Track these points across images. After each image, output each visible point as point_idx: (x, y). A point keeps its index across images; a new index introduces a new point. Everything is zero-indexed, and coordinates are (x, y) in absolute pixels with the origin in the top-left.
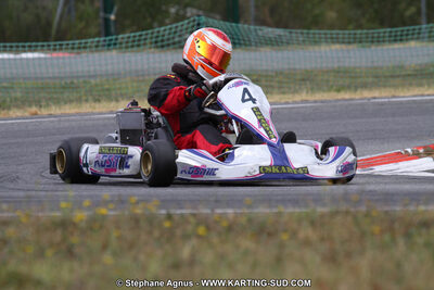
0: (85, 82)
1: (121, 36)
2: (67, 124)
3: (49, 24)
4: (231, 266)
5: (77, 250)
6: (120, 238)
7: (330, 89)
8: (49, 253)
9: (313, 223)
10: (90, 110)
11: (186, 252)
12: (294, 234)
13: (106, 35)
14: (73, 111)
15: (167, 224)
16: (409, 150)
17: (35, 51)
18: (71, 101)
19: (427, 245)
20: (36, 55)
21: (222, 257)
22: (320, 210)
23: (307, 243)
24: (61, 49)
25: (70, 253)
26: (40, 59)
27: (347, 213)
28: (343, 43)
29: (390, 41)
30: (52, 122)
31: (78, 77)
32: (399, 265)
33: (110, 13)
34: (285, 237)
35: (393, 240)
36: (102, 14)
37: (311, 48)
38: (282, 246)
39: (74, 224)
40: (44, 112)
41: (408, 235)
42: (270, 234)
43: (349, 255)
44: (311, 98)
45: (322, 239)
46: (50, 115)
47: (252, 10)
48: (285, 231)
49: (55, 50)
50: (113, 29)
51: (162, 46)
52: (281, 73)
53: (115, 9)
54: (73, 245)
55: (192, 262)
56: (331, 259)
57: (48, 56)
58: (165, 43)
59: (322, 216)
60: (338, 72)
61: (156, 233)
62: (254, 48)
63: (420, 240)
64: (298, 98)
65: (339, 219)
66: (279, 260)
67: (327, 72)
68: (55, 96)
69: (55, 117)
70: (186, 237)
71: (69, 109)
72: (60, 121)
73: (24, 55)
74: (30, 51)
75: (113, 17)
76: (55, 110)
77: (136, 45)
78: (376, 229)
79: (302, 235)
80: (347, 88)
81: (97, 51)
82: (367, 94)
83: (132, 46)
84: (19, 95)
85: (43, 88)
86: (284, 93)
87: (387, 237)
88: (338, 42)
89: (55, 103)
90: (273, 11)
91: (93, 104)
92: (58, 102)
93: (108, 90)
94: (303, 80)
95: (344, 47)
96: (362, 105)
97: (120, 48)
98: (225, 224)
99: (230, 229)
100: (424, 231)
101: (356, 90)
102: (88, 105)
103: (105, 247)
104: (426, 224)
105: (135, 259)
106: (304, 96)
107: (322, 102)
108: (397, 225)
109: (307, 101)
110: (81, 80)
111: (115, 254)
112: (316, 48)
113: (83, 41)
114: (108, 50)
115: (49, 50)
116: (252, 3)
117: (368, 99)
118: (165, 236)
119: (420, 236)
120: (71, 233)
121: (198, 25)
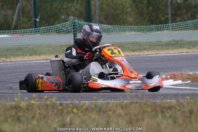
0: (25, 48)
1: (41, 28)
2: (18, 65)
5: (21, 119)
6: (39, 113)
7: (130, 50)
8: (9, 120)
9: (122, 108)
10: (28, 59)
11: (68, 120)
12: (114, 112)
13: (35, 27)
14: (21, 60)
15: (60, 107)
16: (163, 76)
17: (5, 34)
18: (20, 55)
19: (171, 117)
20: (5, 36)
21: (83, 122)
22: (126, 101)
23: (120, 115)
24: (16, 33)
25: (19, 120)
26: (7, 38)
27: (137, 103)
28: (136, 31)
29: (156, 31)
30: (12, 64)
31: (22, 46)
32: (159, 125)
33: (37, 18)
35: (157, 114)
36: (33, 19)
37: (122, 33)
38: (109, 117)
39: (20, 108)
40: (8, 60)
41: (162, 112)
42: (104, 112)
43: (137, 120)
45: (126, 114)
46: (11, 61)
47: (97, 18)
48: (110, 110)
49: (13, 34)
50: (38, 25)
51: (59, 32)
53: (39, 17)
54: (20, 116)
57: (10, 36)
58: (60, 31)
59: (127, 104)
61: (55, 111)
63: (168, 115)
65: (133, 105)
66: (108, 124)
67: (128, 43)
68: (13, 53)
69: (13, 62)
70: (68, 113)
71: (19, 59)
72: (15, 64)
74: (3, 34)
75: (38, 20)
76: (13, 59)
77: (48, 32)
78: (149, 110)
79: (117, 112)
80: (138, 50)
81: (31, 34)
82: (146, 53)
83: (47, 32)
85: (7, 50)
87: (154, 113)
88: (134, 31)
90: (106, 18)
91: (29, 57)
92: (14, 56)
93: (36, 51)
95: (136, 33)
96: (144, 57)
97: (41, 33)
98: (85, 107)
99: (87, 109)
100: (169, 111)
101: (141, 50)
102: (27, 57)
103: (33, 117)
104: (170, 108)
105: (47, 122)
111: (38, 120)
112: (124, 33)
114: (36, 34)
115: (11, 34)
116: (97, 14)
117: (147, 55)
118: (59, 112)
119: (168, 113)
120: (19, 111)
121: (74, 23)
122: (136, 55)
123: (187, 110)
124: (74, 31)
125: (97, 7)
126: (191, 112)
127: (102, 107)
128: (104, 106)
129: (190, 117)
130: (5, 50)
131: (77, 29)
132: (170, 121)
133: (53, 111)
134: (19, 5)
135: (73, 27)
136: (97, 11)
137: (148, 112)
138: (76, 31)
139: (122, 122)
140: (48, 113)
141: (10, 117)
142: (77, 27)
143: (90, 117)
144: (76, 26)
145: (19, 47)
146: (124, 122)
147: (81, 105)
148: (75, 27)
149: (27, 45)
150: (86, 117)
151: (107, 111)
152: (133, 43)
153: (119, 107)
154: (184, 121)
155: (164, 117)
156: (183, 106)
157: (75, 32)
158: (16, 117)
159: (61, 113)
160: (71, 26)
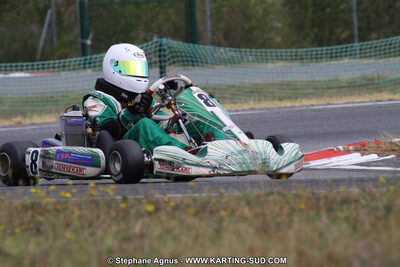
0: (63, 96)
1: (94, 56)
3: (34, 49)
4: (176, 239)
5: (42, 228)
6: (80, 217)
7: (274, 98)
8: (18, 231)
9: (248, 203)
11: (137, 228)
12: (233, 212)
13: (84, 54)
15: (123, 205)
16: (341, 147)
17: (22, 70)
19: (347, 219)
20: (22, 75)
21: (168, 231)
22: (256, 192)
23: (243, 218)
24: (43, 68)
25: (38, 231)
28: (287, 60)
30: (35, 129)
31: (56, 92)
32: (321, 235)
33: (87, 38)
34: (223, 213)
35: (318, 214)
36: (80, 40)
37: (258, 65)
38: (221, 220)
40: (28, 121)
41: (330, 210)
42: (212, 212)
44: (258, 106)
45: (256, 216)
46: (33, 124)
47: (209, 35)
48: (225, 209)
49: (38, 69)
50: (89, 50)
52: (233, 86)
53: (91, 36)
54: (41, 223)
55: (142, 236)
56: (263, 230)
57: (28, 75)
59: (258, 196)
60: (282, 85)
61: (113, 213)
62: (210, 65)
63: (341, 215)
64: (246, 107)
65: (271, 198)
66: (218, 232)
67: (272, 85)
69: (36, 124)
70: (140, 215)
72: (40, 129)
73: (12, 75)
74: (17, 70)
75: (89, 42)
76: (37, 119)
78: (302, 206)
79: (238, 213)
80: (290, 98)
82: (306, 102)
84: (6, 108)
85: (27, 102)
86: (235, 103)
87: (312, 213)
88: (282, 60)
89: (38, 114)
90: (226, 36)
94: (252, 92)
95: (287, 64)
96: (302, 111)
97: (94, 67)
98: (172, 204)
99: (177, 207)
100: (345, 207)
101: (297, 98)
103: (68, 225)
104: (346, 201)
105: (92, 234)
106: (252, 104)
107: (267, 109)
108: (322, 203)
109: (254, 109)
110: (60, 95)
111: (75, 231)
112: (263, 65)
113: (62, 61)
115: (33, 69)
116: (209, 29)
117: (307, 106)
118: (121, 214)
119: (342, 211)
120: (40, 214)
121: (161, 45)
122: (285, 107)
123: (381, 205)
124: (160, 62)
125: (208, 13)
126: (388, 209)
127: (209, 202)
128: (213, 201)
129: (386, 218)
130: (22, 102)
131: (167, 58)
132: (345, 227)
133: (108, 213)
134: (49, 12)
135: (157, 54)
136: (209, 22)
137: (301, 210)
138: (165, 61)
139: (247, 230)
140: (98, 217)
141: (21, 225)
142: (166, 53)
143: (182, 222)
144: (165, 50)
145: (49, 95)
146: (251, 230)
147: (166, 199)
148: (162, 53)
149: (67, 92)
150: (174, 223)
151: (218, 210)
152: (281, 85)
153: (243, 203)
154: (374, 225)
155: (334, 220)
156: (373, 198)
157: (163, 64)
158: (32, 226)
159: (124, 216)
160: (155, 52)
